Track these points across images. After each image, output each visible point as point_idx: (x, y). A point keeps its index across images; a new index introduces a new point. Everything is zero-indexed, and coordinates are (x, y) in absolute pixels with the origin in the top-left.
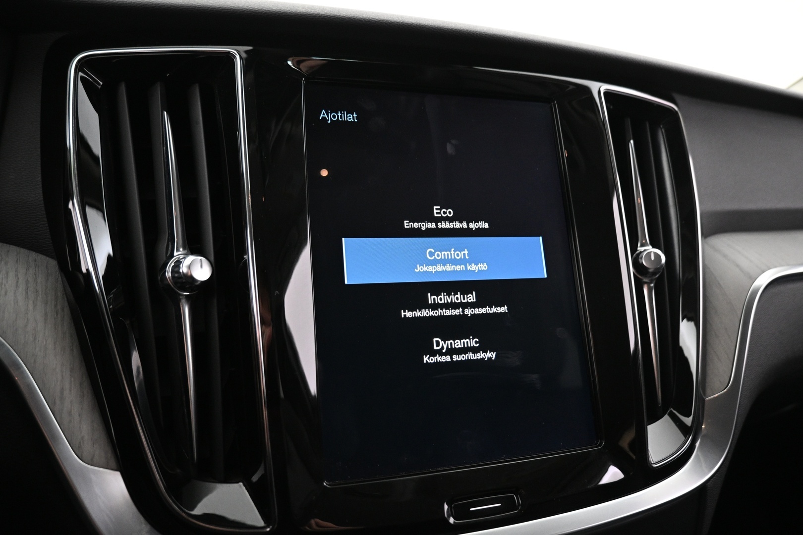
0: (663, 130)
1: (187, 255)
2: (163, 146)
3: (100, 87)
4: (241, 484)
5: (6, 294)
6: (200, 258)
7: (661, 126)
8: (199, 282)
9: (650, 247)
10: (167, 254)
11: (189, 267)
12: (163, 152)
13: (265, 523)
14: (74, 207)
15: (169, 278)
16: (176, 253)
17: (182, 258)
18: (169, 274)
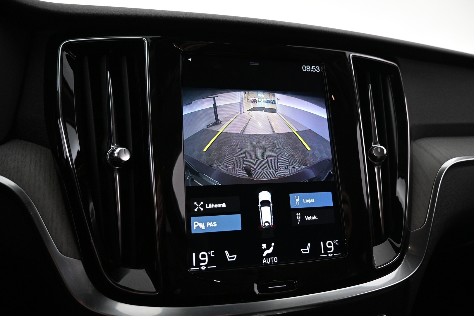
0: (389, 78)
1: (118, 147)
2: (107, 90)
3: (74, 59)
4: (144, 269)
5: (25, 166)
6: (124, 149)
7: (388, 76)
8: (124, 162)
9: (379, 145)
10: (107, 147)
11: (118, 153)
12: (107, 93)
13: (156, 290)
14: (61, 123)
15: (108, 159)
16: (112, 146)
17: (115, 149)
18: (108, 158)
